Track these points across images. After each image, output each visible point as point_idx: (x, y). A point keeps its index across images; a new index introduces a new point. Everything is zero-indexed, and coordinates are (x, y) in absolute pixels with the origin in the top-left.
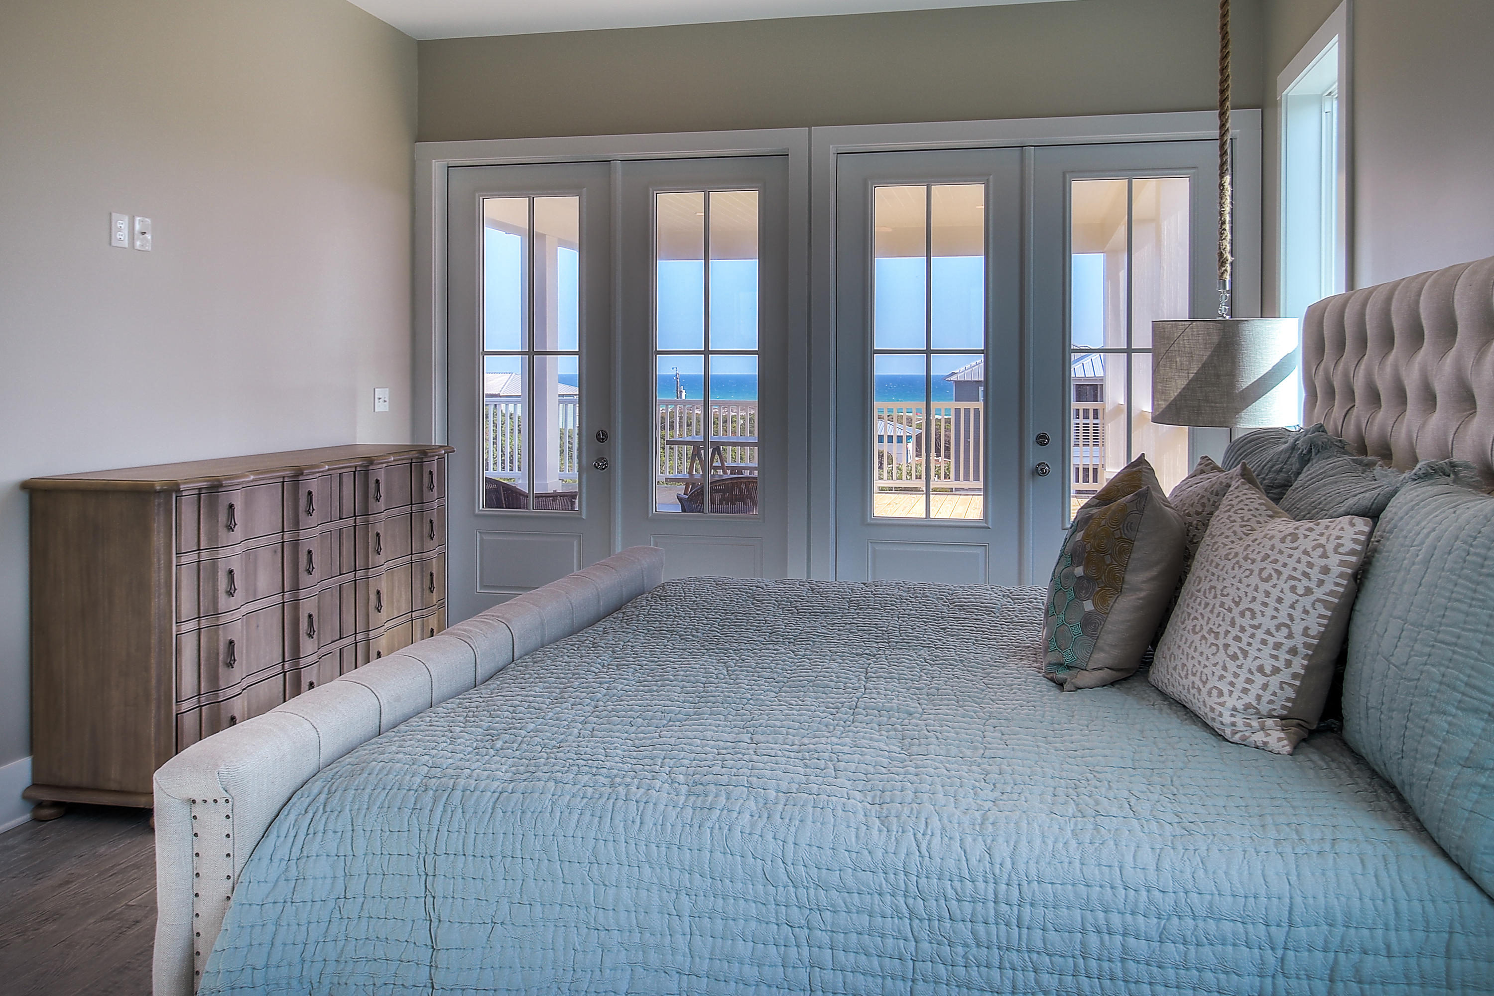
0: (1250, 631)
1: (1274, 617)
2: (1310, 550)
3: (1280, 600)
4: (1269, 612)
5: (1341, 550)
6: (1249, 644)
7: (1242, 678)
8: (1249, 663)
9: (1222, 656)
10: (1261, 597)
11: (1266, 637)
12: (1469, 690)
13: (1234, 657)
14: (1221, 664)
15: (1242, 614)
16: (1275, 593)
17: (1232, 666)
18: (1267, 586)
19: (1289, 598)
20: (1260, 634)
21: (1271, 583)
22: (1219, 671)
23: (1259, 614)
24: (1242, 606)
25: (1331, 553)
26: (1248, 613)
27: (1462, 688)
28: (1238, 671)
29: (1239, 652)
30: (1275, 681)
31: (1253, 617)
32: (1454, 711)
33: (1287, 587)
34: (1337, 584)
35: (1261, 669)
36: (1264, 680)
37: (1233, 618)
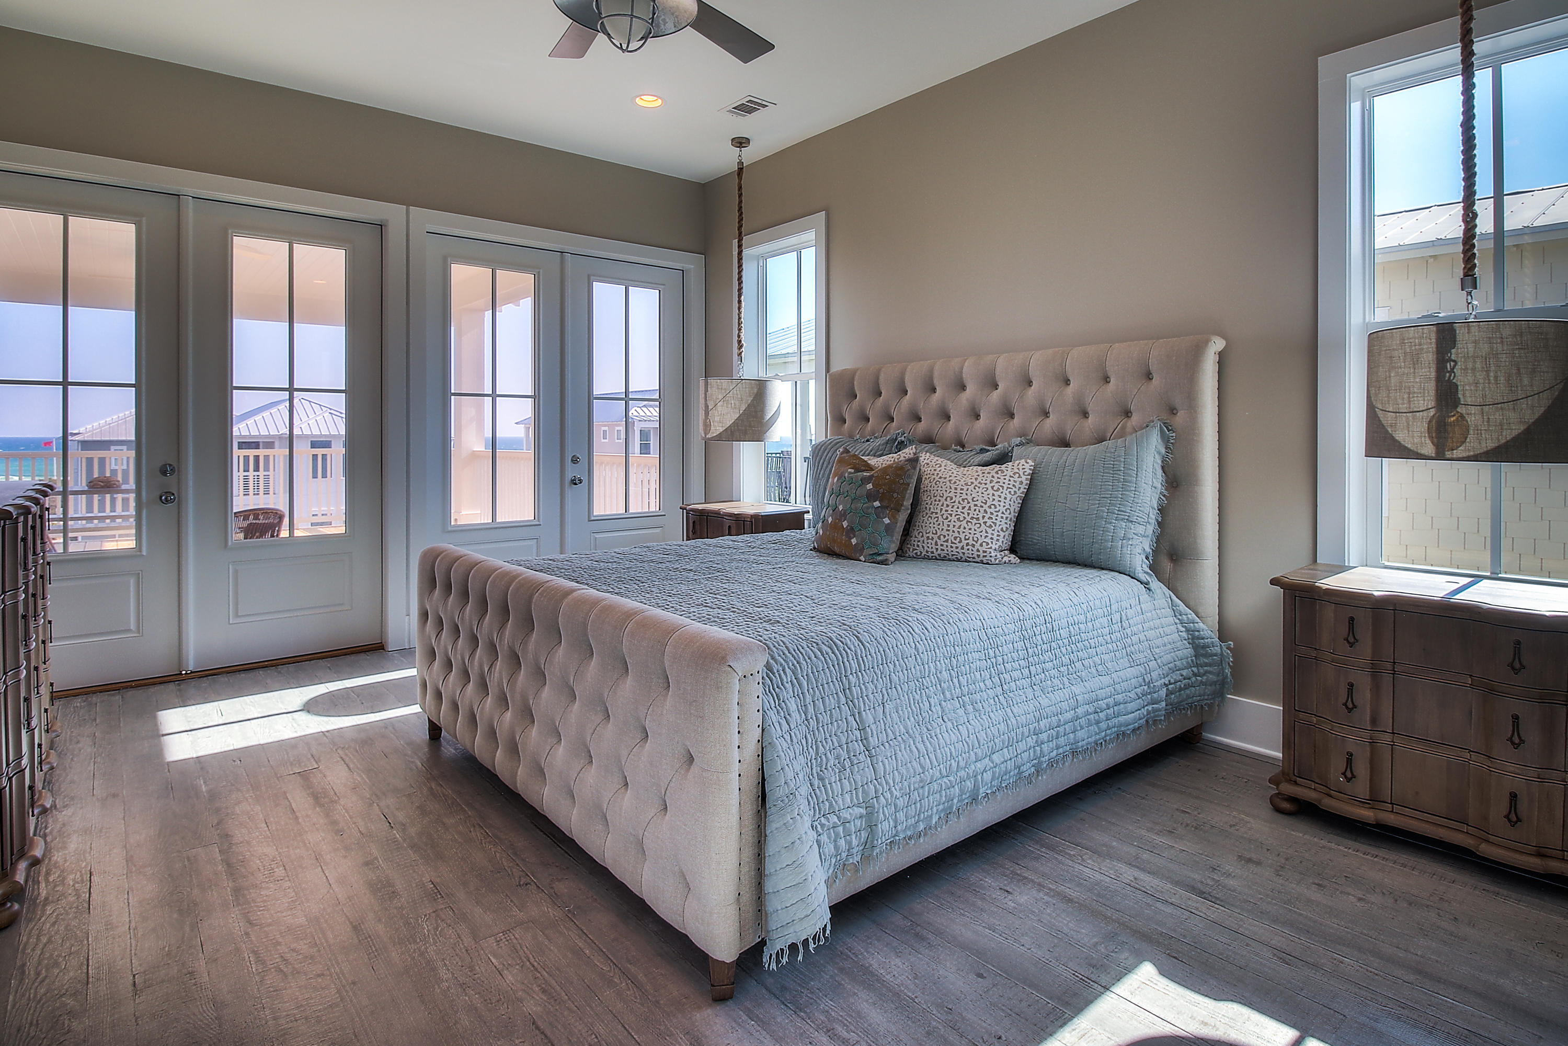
0: (995, 514)
1: (1004, 506)
2: (1012, 475)
3: (1005, 498)
4: (1002, 504)
5: (1026, 474)
6: (996, 519)
7: (995, 535)
8: (997, 528)
9: (983, 527)
10: (997, 498)
11: (1002, 515)
12: (1120, 513)
13: (990, 526)
14: (984, 531)
15: (990, 507)
16: (1003, 496)
17: (990, 531)
18: (999, 493)
19: (1009, 496)
20: (1000, 514)
21: (1000, 492)
22: (984, 534)
23: (998, 506)
24: (988, 504)
25: (1022, 475)
26: (993, 507)
27: (1117, 512)
28: (993, 532)
29: (992, 524)
30: (1007, 533)
31: (996, 508)
32: (1114, 521)
33: (1007, 492)
34: (1025, 488)
35: (1002, 530)
36: (1004, 534)
37: (985, 510)
